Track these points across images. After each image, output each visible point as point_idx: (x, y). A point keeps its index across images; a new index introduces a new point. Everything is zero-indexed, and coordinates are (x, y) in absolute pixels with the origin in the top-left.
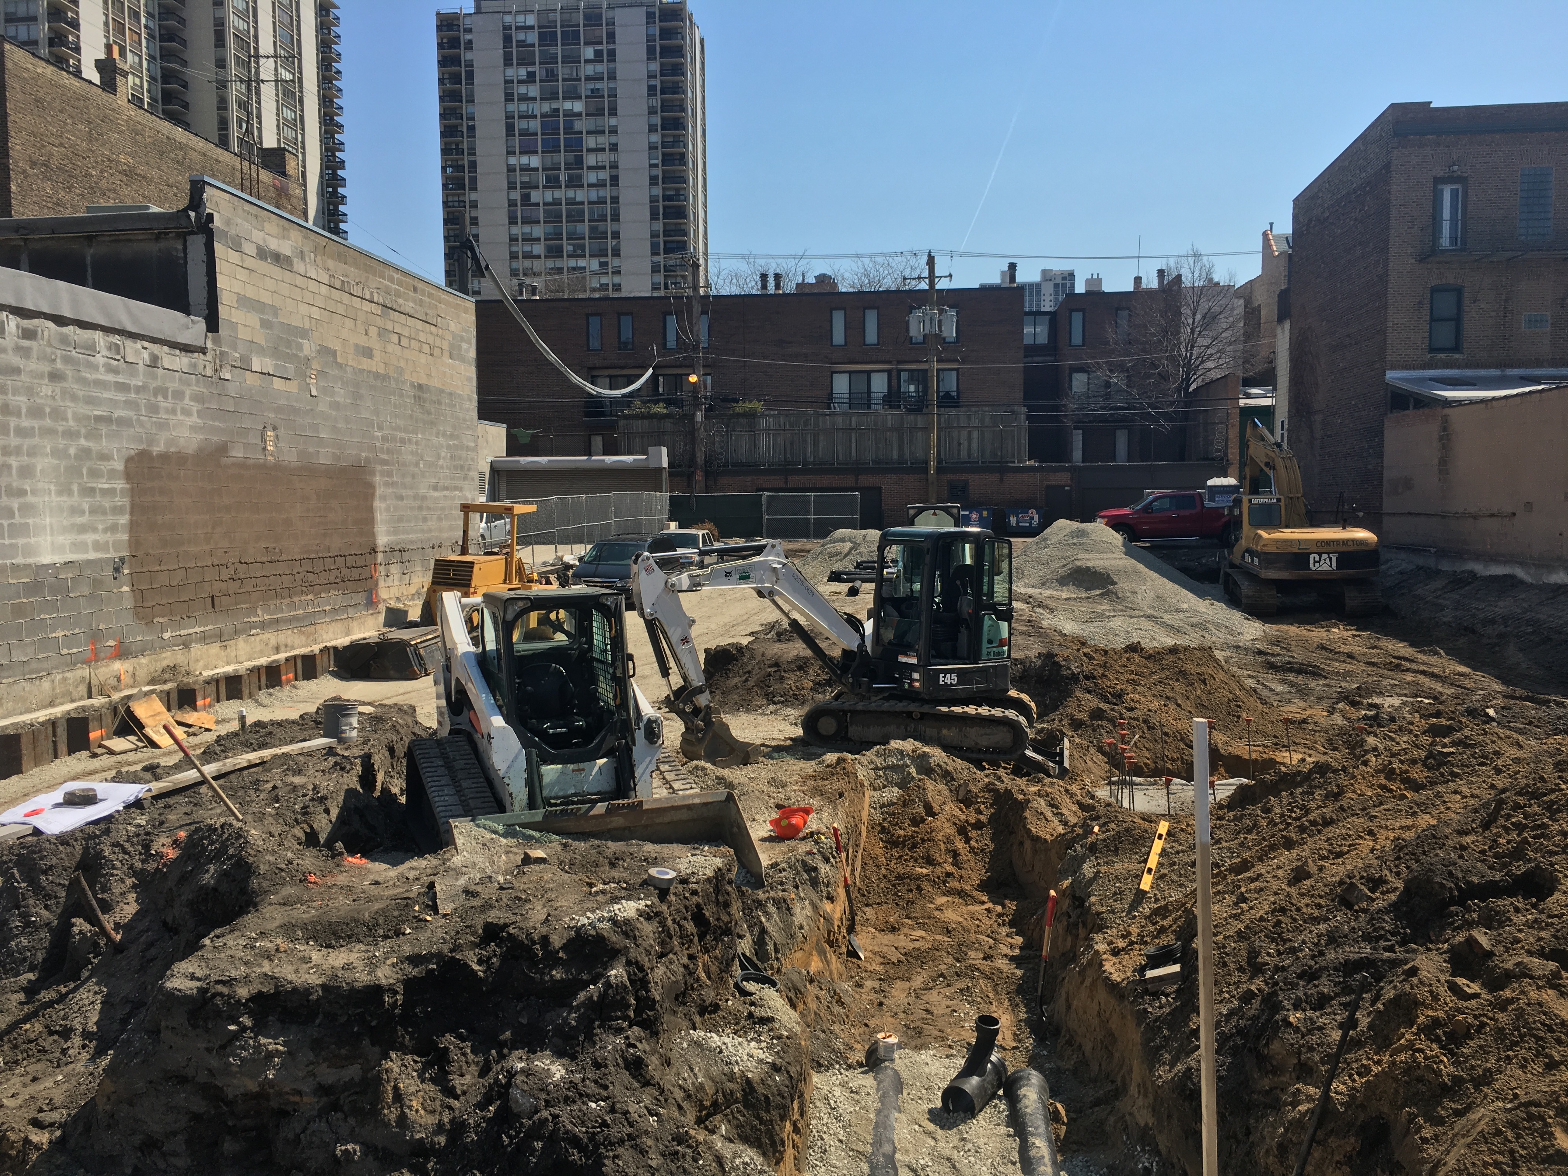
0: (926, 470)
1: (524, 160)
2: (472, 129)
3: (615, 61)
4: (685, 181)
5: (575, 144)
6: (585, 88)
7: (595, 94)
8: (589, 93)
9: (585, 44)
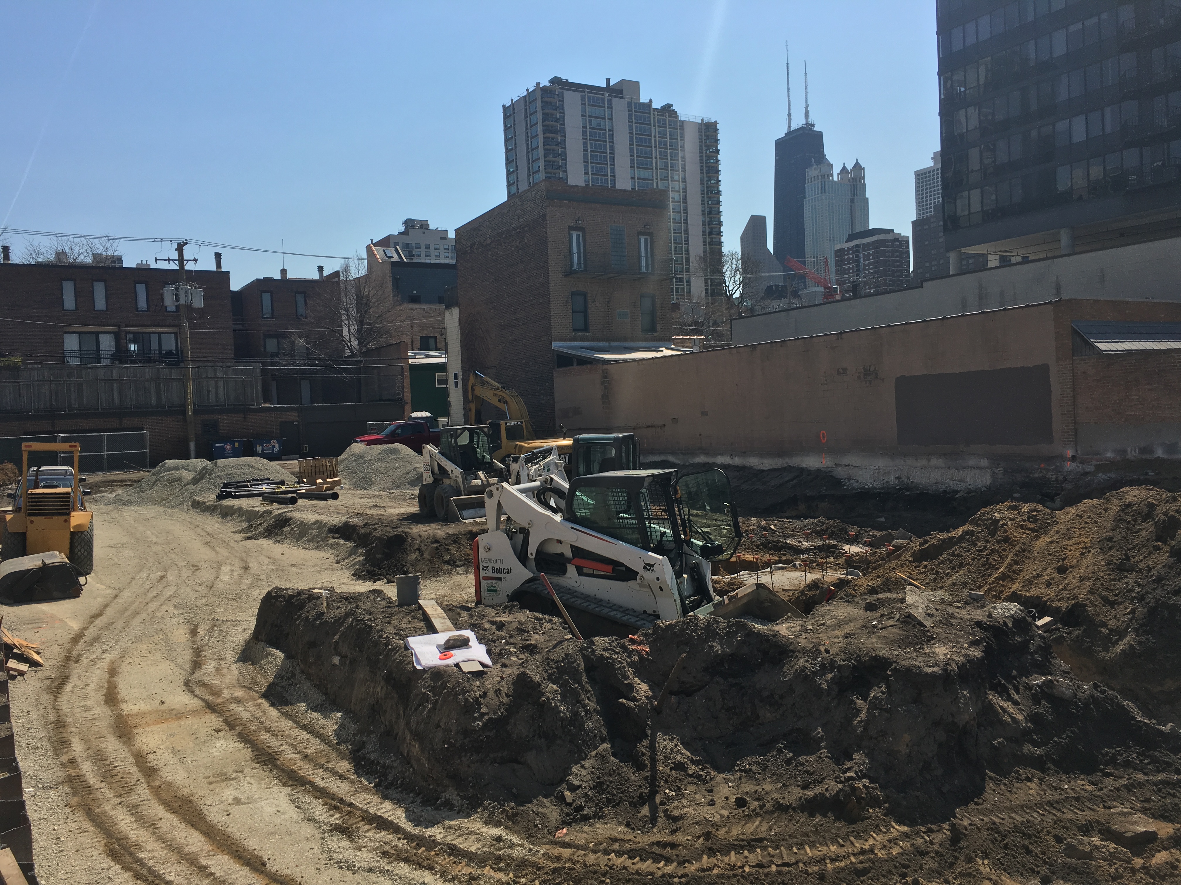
0: (184, 412)
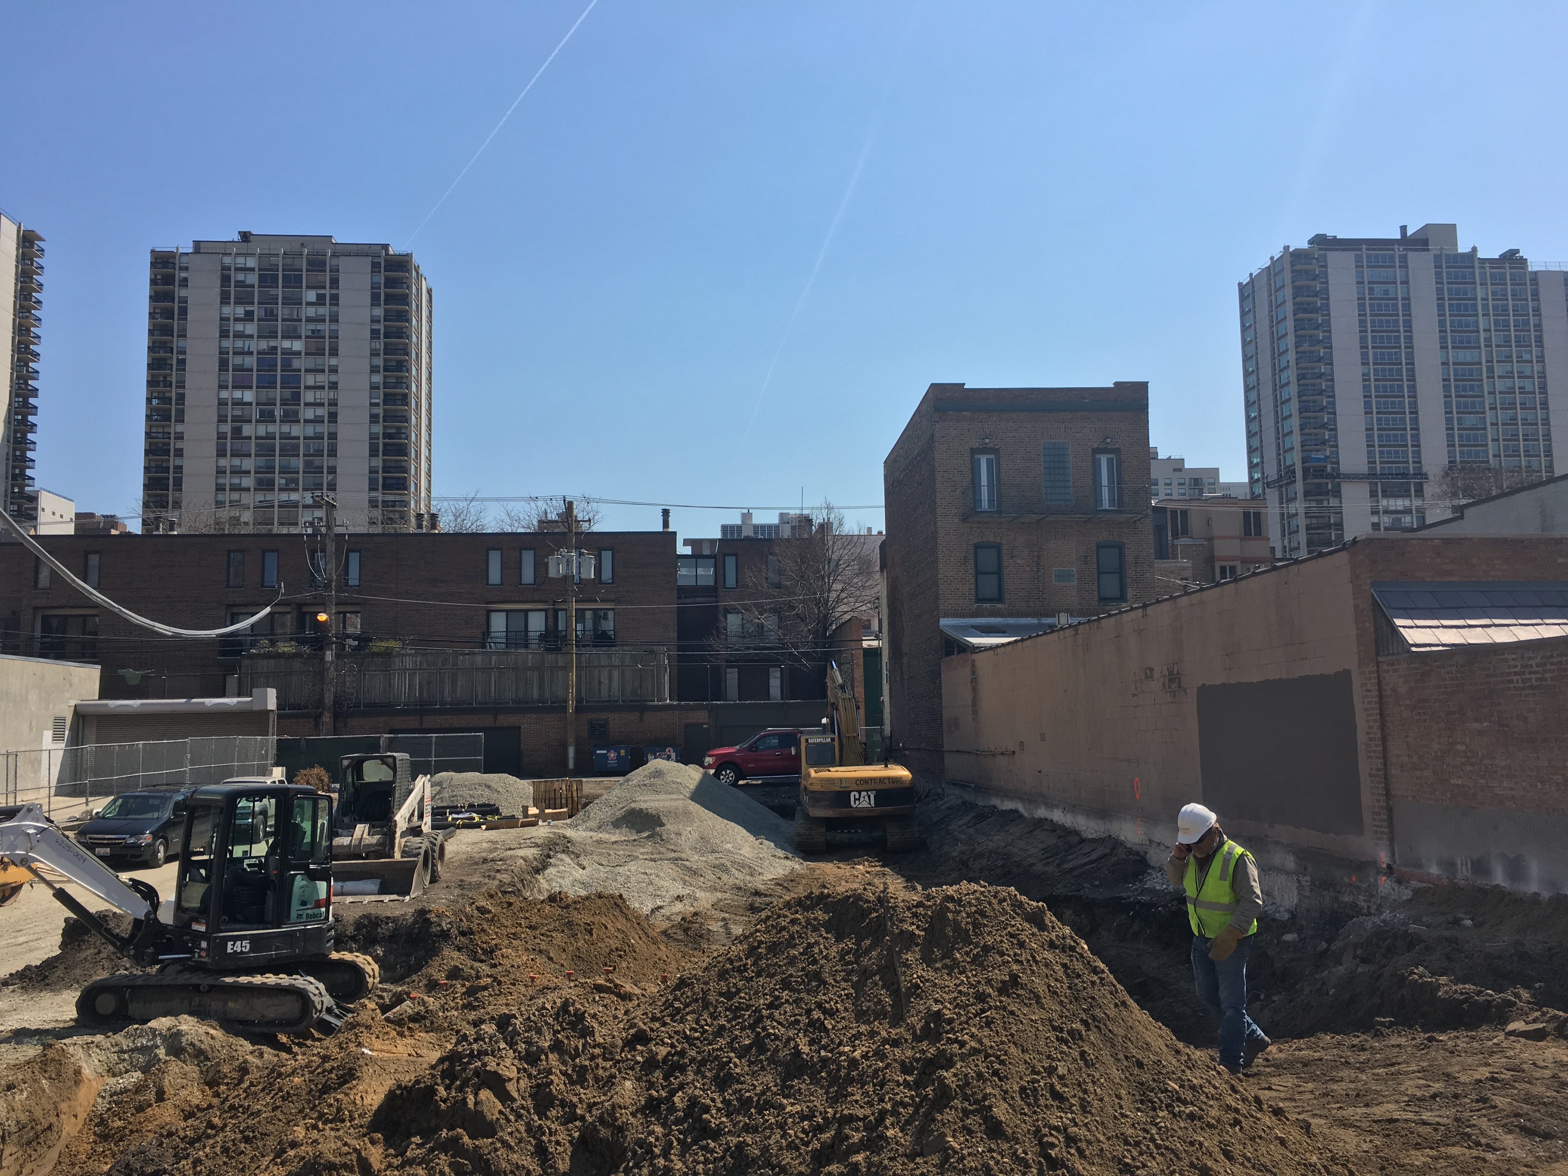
0: (564, 709)
1: (238, 394)
2: (182, 363)
3: (337, 305)
4: (407, 420)
5: (292, 381)
6: (305, 329)
7: (316, 335)
8: (310, 334)
9: (307, 287)
